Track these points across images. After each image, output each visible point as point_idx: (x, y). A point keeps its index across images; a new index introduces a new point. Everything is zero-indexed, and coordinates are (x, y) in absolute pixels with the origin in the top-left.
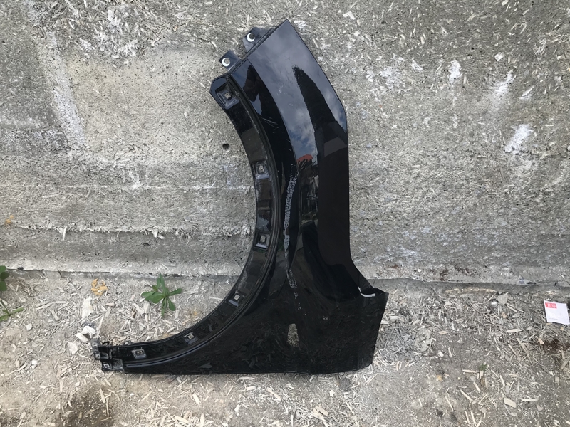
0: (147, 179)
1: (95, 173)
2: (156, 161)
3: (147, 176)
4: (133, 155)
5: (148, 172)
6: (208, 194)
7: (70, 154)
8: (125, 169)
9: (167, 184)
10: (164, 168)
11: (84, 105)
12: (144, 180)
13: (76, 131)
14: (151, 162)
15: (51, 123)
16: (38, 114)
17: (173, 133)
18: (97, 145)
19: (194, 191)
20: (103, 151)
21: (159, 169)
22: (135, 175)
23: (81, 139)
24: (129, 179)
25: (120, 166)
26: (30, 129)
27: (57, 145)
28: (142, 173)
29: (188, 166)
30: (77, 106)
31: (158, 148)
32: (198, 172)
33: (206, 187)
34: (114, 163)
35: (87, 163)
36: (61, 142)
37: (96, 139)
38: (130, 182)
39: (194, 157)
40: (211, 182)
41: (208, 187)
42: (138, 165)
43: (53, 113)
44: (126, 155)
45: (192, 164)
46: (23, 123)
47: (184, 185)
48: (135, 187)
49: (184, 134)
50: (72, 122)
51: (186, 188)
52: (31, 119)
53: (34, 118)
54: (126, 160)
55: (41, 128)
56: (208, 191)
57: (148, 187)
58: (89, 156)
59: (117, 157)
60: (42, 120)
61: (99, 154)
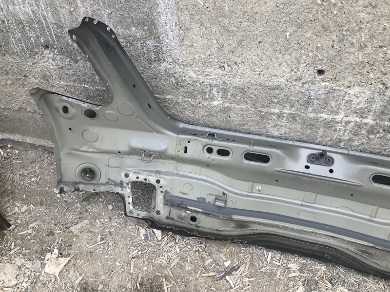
0: (229, 96)
1: (182, 86)
2: (242, 80)
3: (229, 94)
4: (221, 72)
5: (231, 90)
6: (285, 119)
7: (163, 66)
8: (210, 85)
9: (247, 104)
10: (249, 88)
11: (185, 18)
12: (226, 98)
13: (173, 44)
14: (238, 81)
15: (151, 34)
16: (141, 23)
17: (268, 54)
18: (189, 60)
19: (271, 114)
20: (194, 66)
21: (243, 89)
22: (218, 92)
23: (176, 52)
24: (211, 95)
25: (207, 81)
26: (131, 39)
27: (153, 56)
28: (225, 91)
29: (273, 89)
30: (179, 18)
31: (248, 67)
32: (281, 96)
33: (284, 111)
34: (202, 78)
35: (177, 76)
36: (157, 53)
37: (190, 53)
38: (212, 98)
39: (282, 80)
40: (292, 106)
41: (287, 111)
42: (224, 82)
43: (155, 24)
44: (215, 72)
45: (278, 87)
46: (127, 32)
47: (264, 107)
48: (215, 103)
49: (280, 56)
50: (170, 34)
51: (264, 110)
52: (134, 29)
53: (137, 28)
54: (214, 77)
55: (142, 38)
56: (285, 115)
57: (227, 105)
58: (180, 70)
59: (206, 73)
60: (144, 30)
61: (189, 68)
